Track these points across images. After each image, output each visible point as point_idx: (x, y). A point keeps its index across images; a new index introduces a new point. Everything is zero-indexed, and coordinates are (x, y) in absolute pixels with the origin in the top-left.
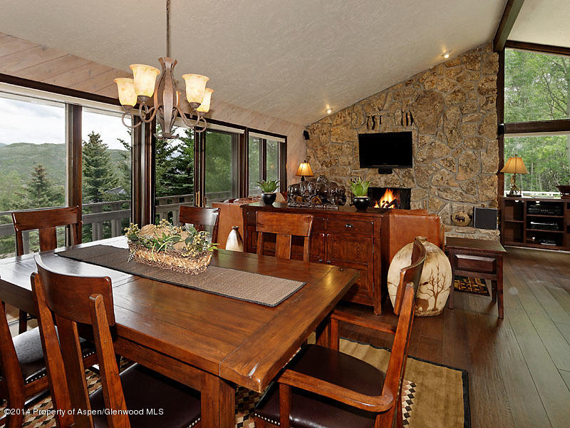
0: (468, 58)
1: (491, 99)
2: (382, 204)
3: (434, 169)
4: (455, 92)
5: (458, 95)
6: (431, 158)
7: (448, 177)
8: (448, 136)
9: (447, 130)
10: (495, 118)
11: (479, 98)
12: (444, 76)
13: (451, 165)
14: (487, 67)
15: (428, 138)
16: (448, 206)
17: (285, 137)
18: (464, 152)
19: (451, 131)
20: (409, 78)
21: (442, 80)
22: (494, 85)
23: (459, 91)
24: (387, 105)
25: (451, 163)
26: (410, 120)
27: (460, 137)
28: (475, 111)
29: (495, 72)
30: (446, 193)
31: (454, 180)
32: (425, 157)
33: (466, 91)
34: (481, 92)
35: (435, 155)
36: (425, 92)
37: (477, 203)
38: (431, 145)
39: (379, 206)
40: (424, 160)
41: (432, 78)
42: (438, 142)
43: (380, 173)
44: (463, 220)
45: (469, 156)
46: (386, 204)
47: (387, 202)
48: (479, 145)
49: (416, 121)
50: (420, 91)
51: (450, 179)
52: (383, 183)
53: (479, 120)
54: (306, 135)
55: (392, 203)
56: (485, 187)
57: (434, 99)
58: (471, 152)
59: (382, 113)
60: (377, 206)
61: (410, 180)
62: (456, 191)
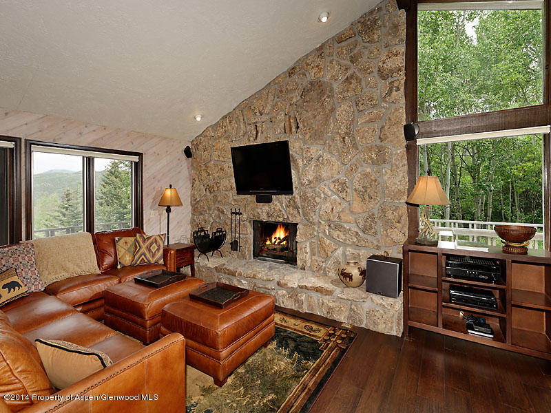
0: (364, 24)
1: (396, 84)
2: (273, 240)
3: (322, 196)
4: (347, 79)
5: (351, 83)
6: (318, 179)
7: (339, 208)
8: (339, 144)
9: (338, 137)
10: (402, 113)
11: (379, 85)
12: (335, 57)
13: (343, 189)
14: (390, 34)
15: (315, 150)
16: (340, 251)
17: (140, 155)
18: (360, 170)
19: (344, 138)
20: (291, 64)
21: (331, 62)
22: (400, 61)
23: (352, 76)
24: (269, 107)
25: (343, 187)
26: (294, 126)
27: (355, 146)
28: (374, 106)
29: (401, 40)
30: (338, 232)
31: (347, 212)
32: (311, 178)
33: (361, 76)
34: (383, 74)
35: (324, 175)
36: (311, 83)
37: (378, 248)
38: (318, 160)
39: (271, 242)
40: (310, 182)
41: (318, 61)
42: (326, 156)
43: (258, 201)
44: (351, 278)
45: (366, 175)
46: (278, 241)
47: (279, 238)
48: (381, 157)
49: (301, 125)
50: (305, 82)
51: (342, 211)
52: (265, 214)
53: (380, 118)
54: (188, 152)
55: (284, 240)
56: (388, 224)
57: (322, 93)
58: (369, 170)
59: (264, 118)
60: (268, 243)
61: (295, 212)
62: (350, 230)
